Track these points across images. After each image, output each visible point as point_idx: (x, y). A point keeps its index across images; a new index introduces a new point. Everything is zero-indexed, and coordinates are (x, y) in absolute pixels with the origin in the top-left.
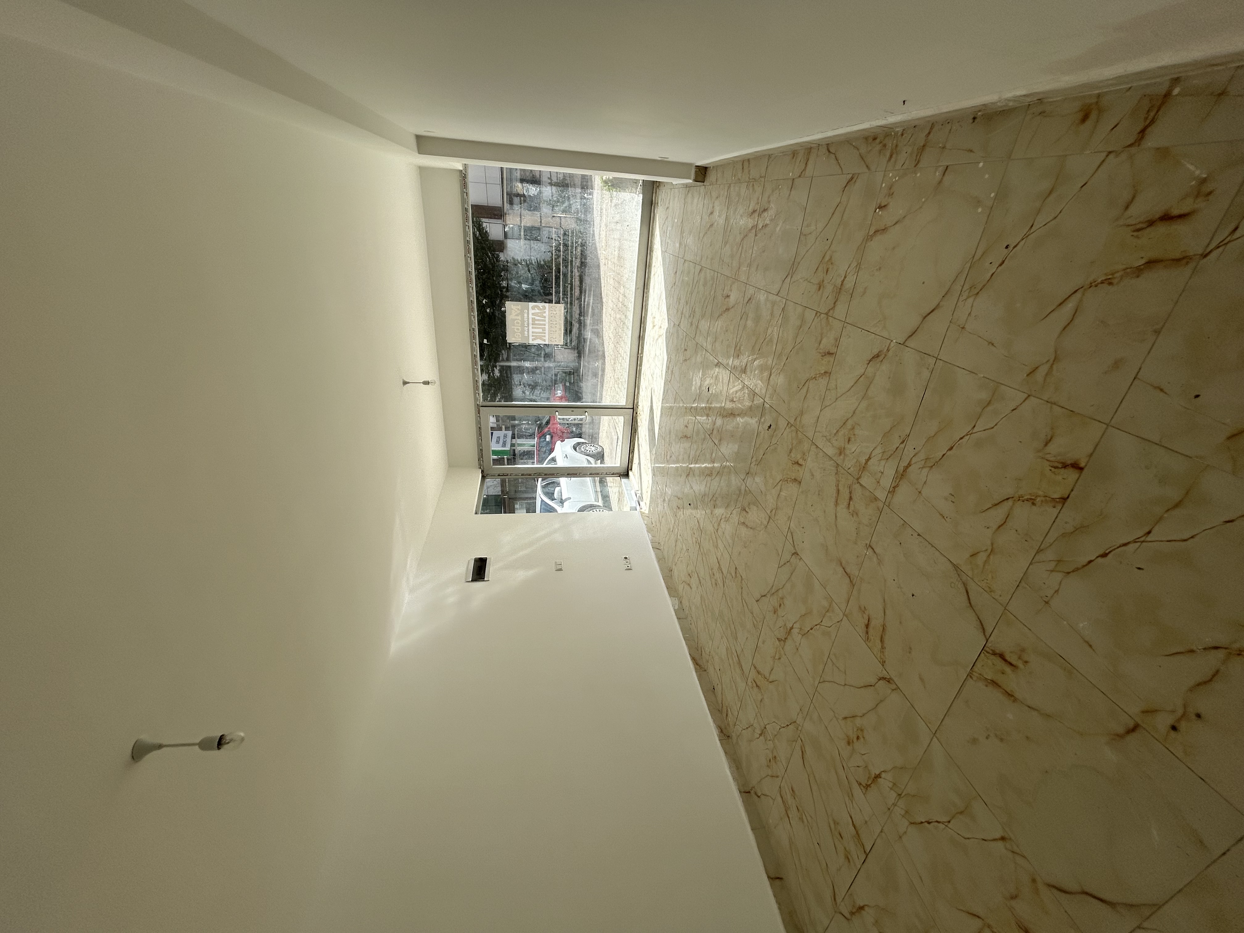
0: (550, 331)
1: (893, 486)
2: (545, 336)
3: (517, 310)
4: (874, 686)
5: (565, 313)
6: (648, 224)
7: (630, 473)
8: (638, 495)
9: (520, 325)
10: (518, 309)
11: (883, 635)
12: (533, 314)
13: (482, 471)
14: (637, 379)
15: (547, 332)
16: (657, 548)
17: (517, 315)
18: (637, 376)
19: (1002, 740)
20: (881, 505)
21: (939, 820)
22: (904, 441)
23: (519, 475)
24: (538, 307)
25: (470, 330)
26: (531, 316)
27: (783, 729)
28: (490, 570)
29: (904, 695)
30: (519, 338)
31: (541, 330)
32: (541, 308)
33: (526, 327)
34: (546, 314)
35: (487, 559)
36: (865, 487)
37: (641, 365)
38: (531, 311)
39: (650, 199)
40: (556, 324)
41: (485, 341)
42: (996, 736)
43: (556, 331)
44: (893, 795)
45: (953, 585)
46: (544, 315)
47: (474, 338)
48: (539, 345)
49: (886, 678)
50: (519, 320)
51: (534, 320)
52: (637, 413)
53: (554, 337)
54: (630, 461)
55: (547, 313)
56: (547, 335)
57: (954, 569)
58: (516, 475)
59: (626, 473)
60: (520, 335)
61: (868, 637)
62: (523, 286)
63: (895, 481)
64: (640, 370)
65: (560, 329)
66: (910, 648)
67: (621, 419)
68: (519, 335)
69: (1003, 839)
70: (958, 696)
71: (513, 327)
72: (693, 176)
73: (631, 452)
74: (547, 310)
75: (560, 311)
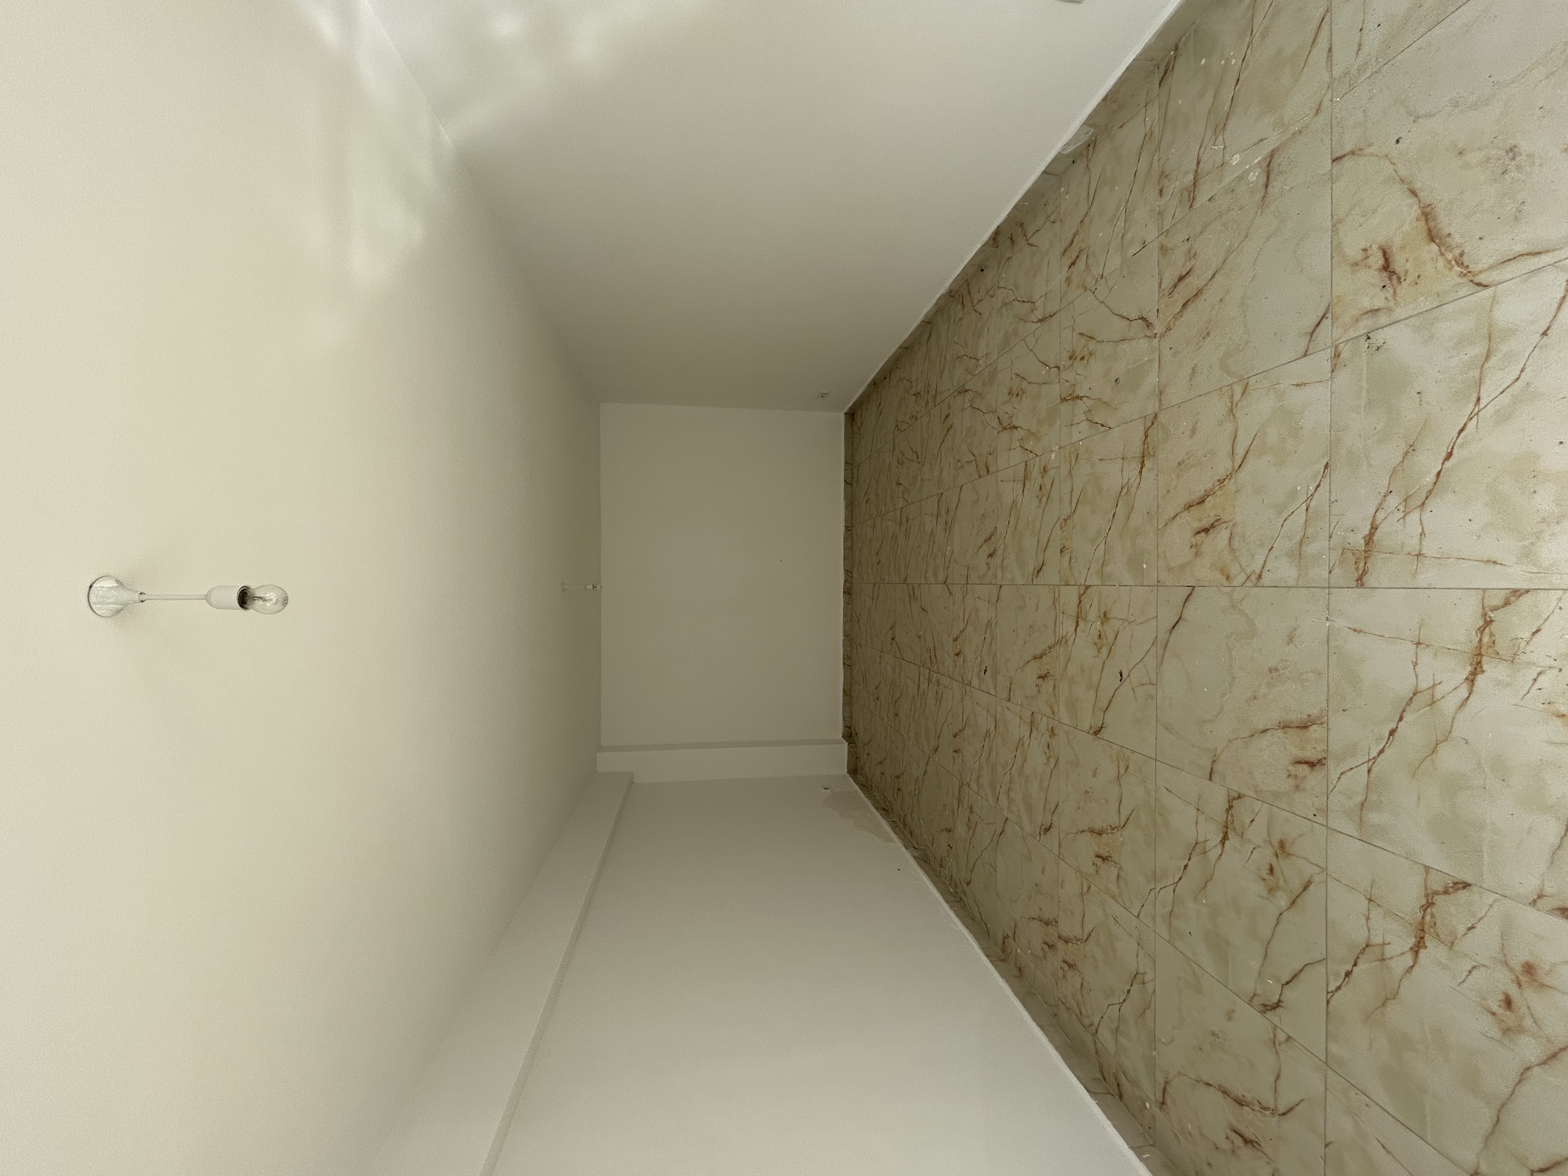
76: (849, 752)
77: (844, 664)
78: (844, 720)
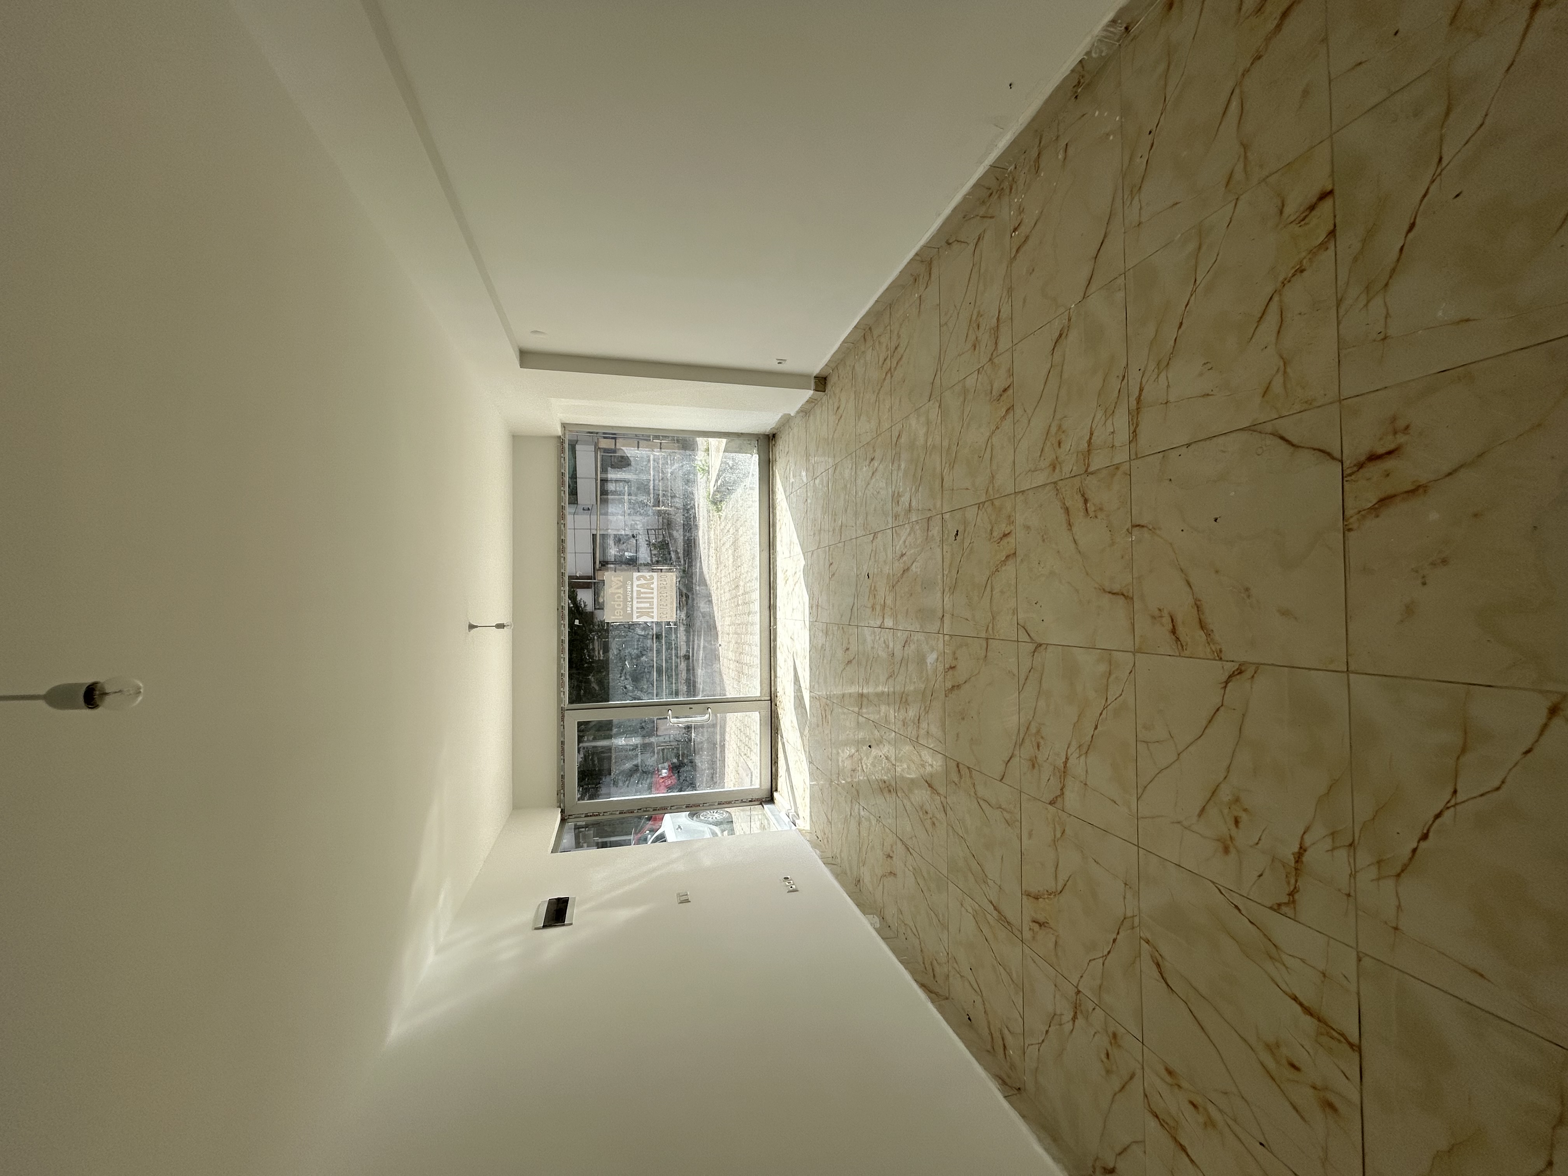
0: (659, 605)
1: (1131, 432)
2: (653, 612)
3: (618, 582)
4: (1222, 705)
5: (678, 583)
6: (767, 482)
7: (775, 794)
8: (790, 814)
9: (622, 600)
10: (620, 581)
11: (1202, 617)
12: (638, 586)
13: (562, 810)
14: (772, 658)
15: (655, 606)
16: (830, 862)
17: (618, 588)
18: (772, 655)
19: (1444, 562)
20: (1126, 467)
21: (1437, 811)
22: (1124, 376)
23: (615, 814)
24: (644, 578)
25: (558, 609)
26: (635, 588)
27: (1109, 957)
28: (573, 913)
29: (1273, 665)
30: (620, 615)
31: (647, 605)
32: (648, 578)
33: (629, 602)
34: (655, 586)
35: (568, 900)
36: (1098, 470)
37: (775, 640)
38: (636, 583)
39: (767, 459)
40: (667, 596)
41: (577, 622)
42: (1433, 564)
43: (667, 605)
44: (1342, 854)
45: (1260, 451)
46: (652, 586)
47: (563, 618)
48: (646, 623)
49: (1234, 672)
50: (620, 593)
51: (639, 592)
52: (776, 705)
53: (665, 613)
54: (773, 777)
55: (655, 583)
56: (655, 610)
57: (1250, 432)
58: (612, 814)
59: (770, 799)
60: (622, 612)
61: (1181, 644)
62: (626, 554)
63: (1133, 424)
64: (775, 646)
65: (672, 603)
66: (1247, 589)
67: (756, 716)
68: (620, 612)
69: (1553, 711)
70: (1347, 575)
71: (612, 603)
72: (813, 386)
73: (773, 762)
74: (655, 580)
75: (672, 580)
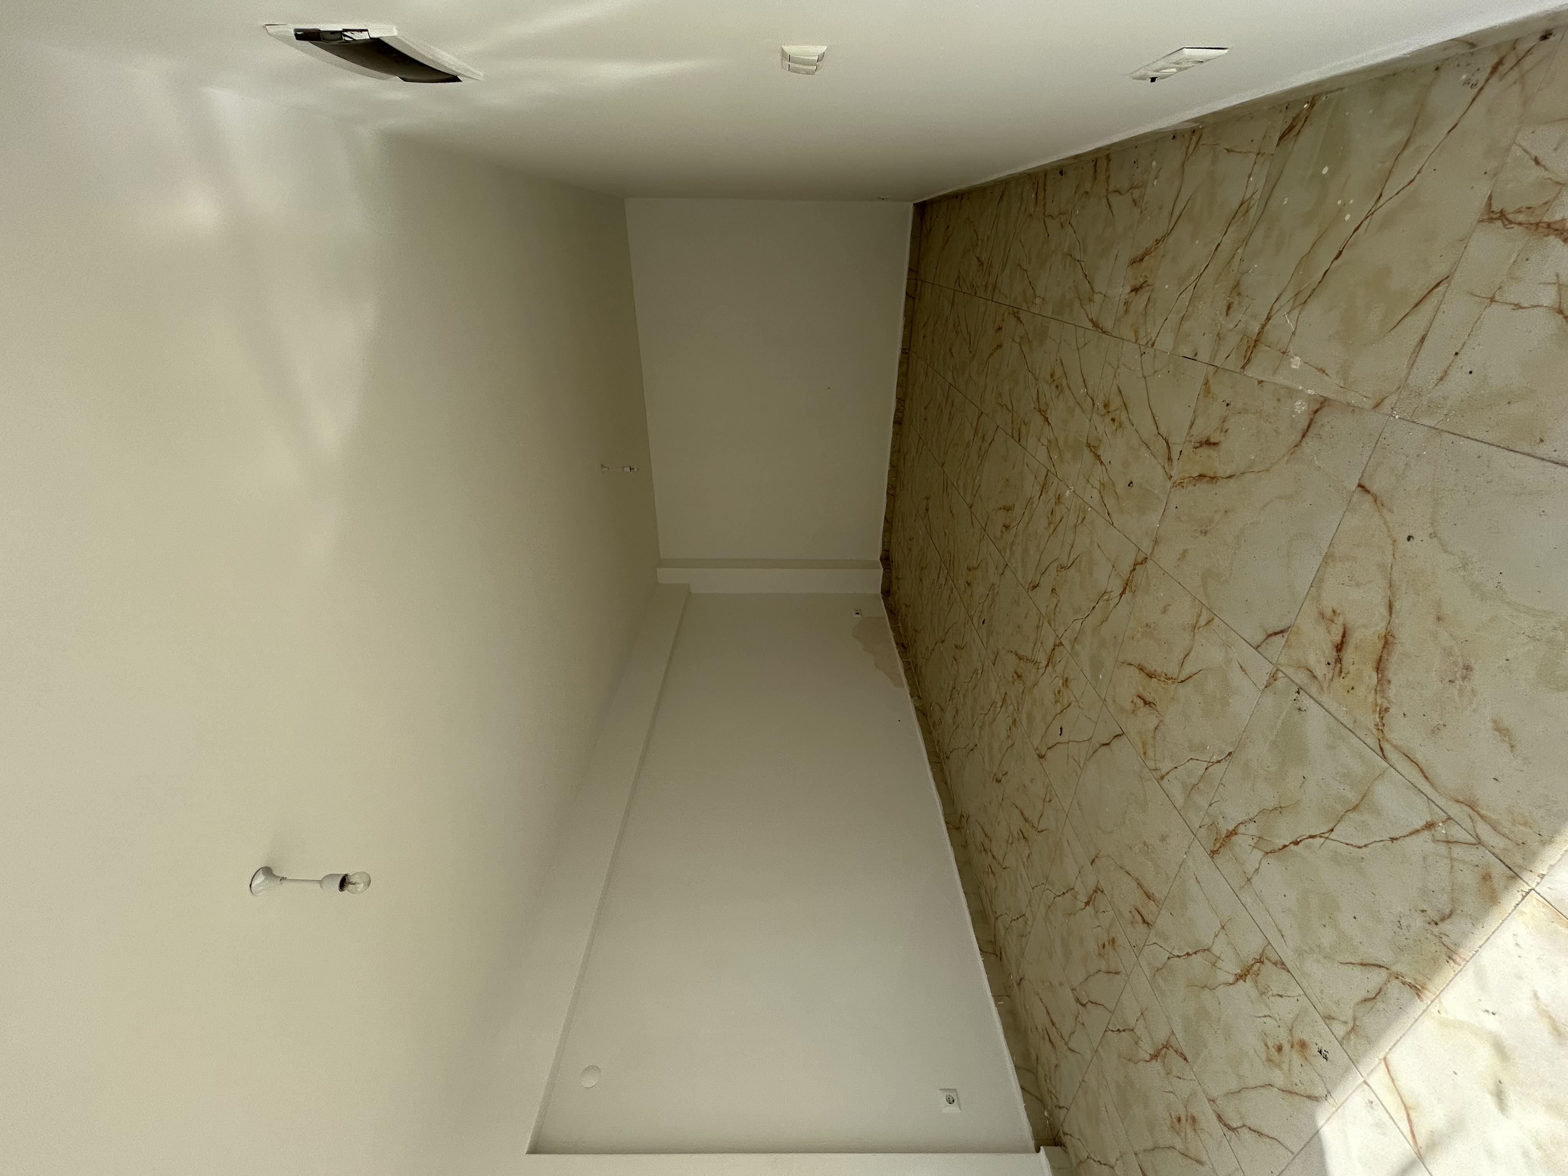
76: (884, 576)
77: (888, 493)
78: (883, 544)
